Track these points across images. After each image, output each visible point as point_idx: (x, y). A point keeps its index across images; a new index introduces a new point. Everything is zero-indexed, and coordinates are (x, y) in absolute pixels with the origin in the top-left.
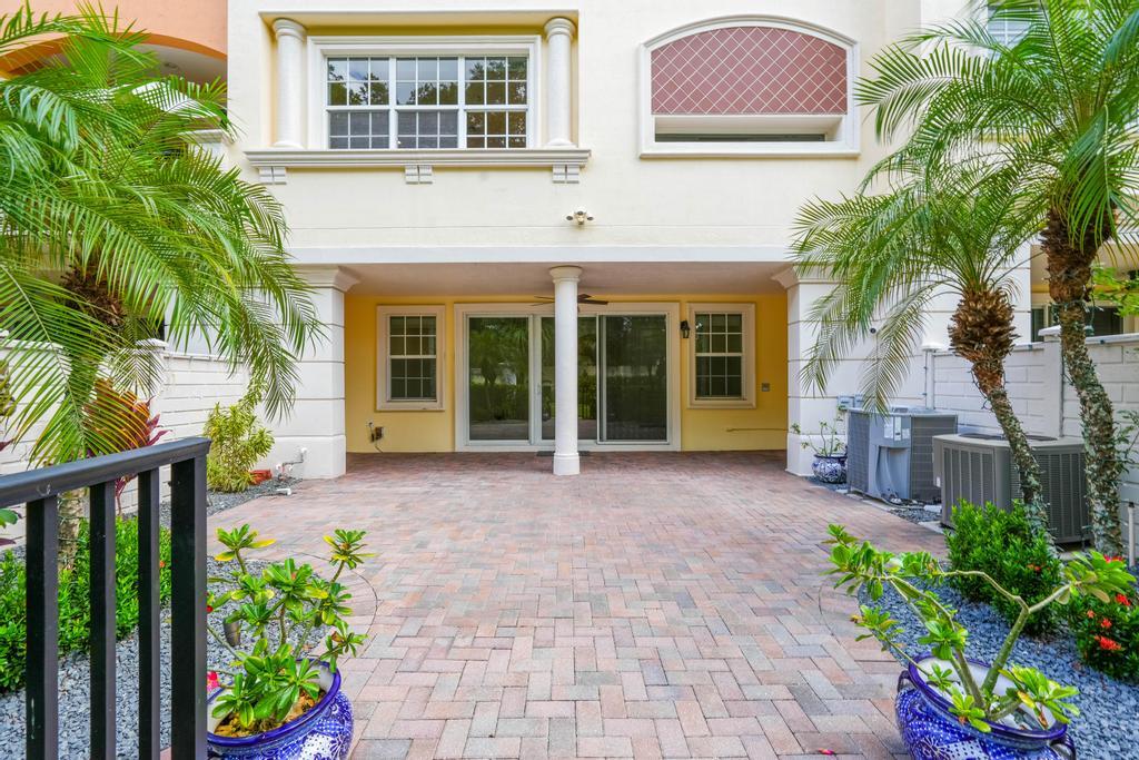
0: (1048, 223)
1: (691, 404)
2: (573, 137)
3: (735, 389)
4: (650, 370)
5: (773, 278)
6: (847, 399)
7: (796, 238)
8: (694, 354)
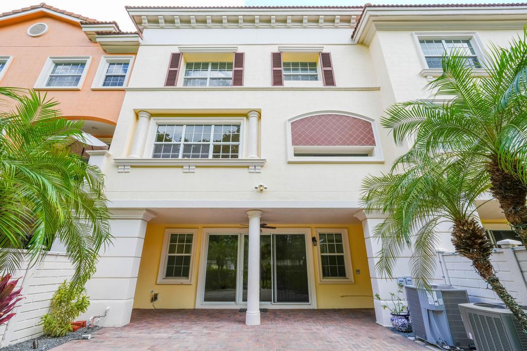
0: (492, 184)
1: (321, 281)
2: (259, 154)
3: (342, 273)
4: (300, 262)
5: (354, 216)
6: (402, 279)
7: (363, 194)
8: (320, 254)
